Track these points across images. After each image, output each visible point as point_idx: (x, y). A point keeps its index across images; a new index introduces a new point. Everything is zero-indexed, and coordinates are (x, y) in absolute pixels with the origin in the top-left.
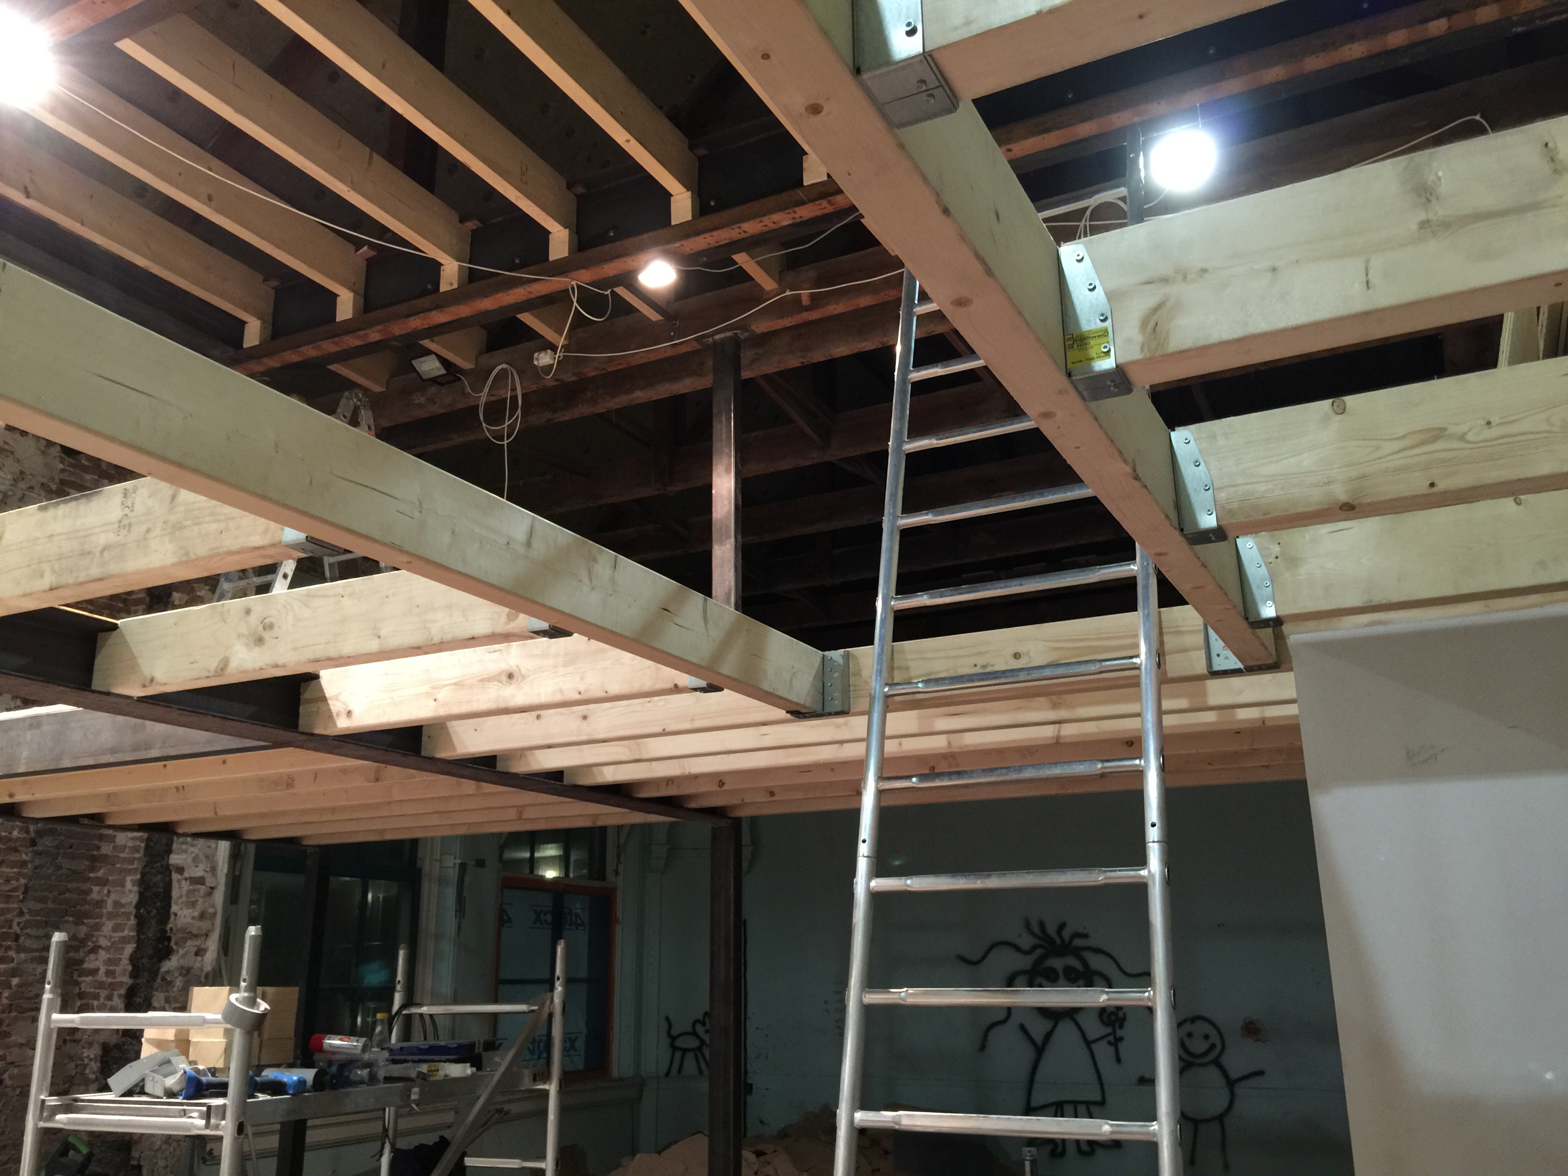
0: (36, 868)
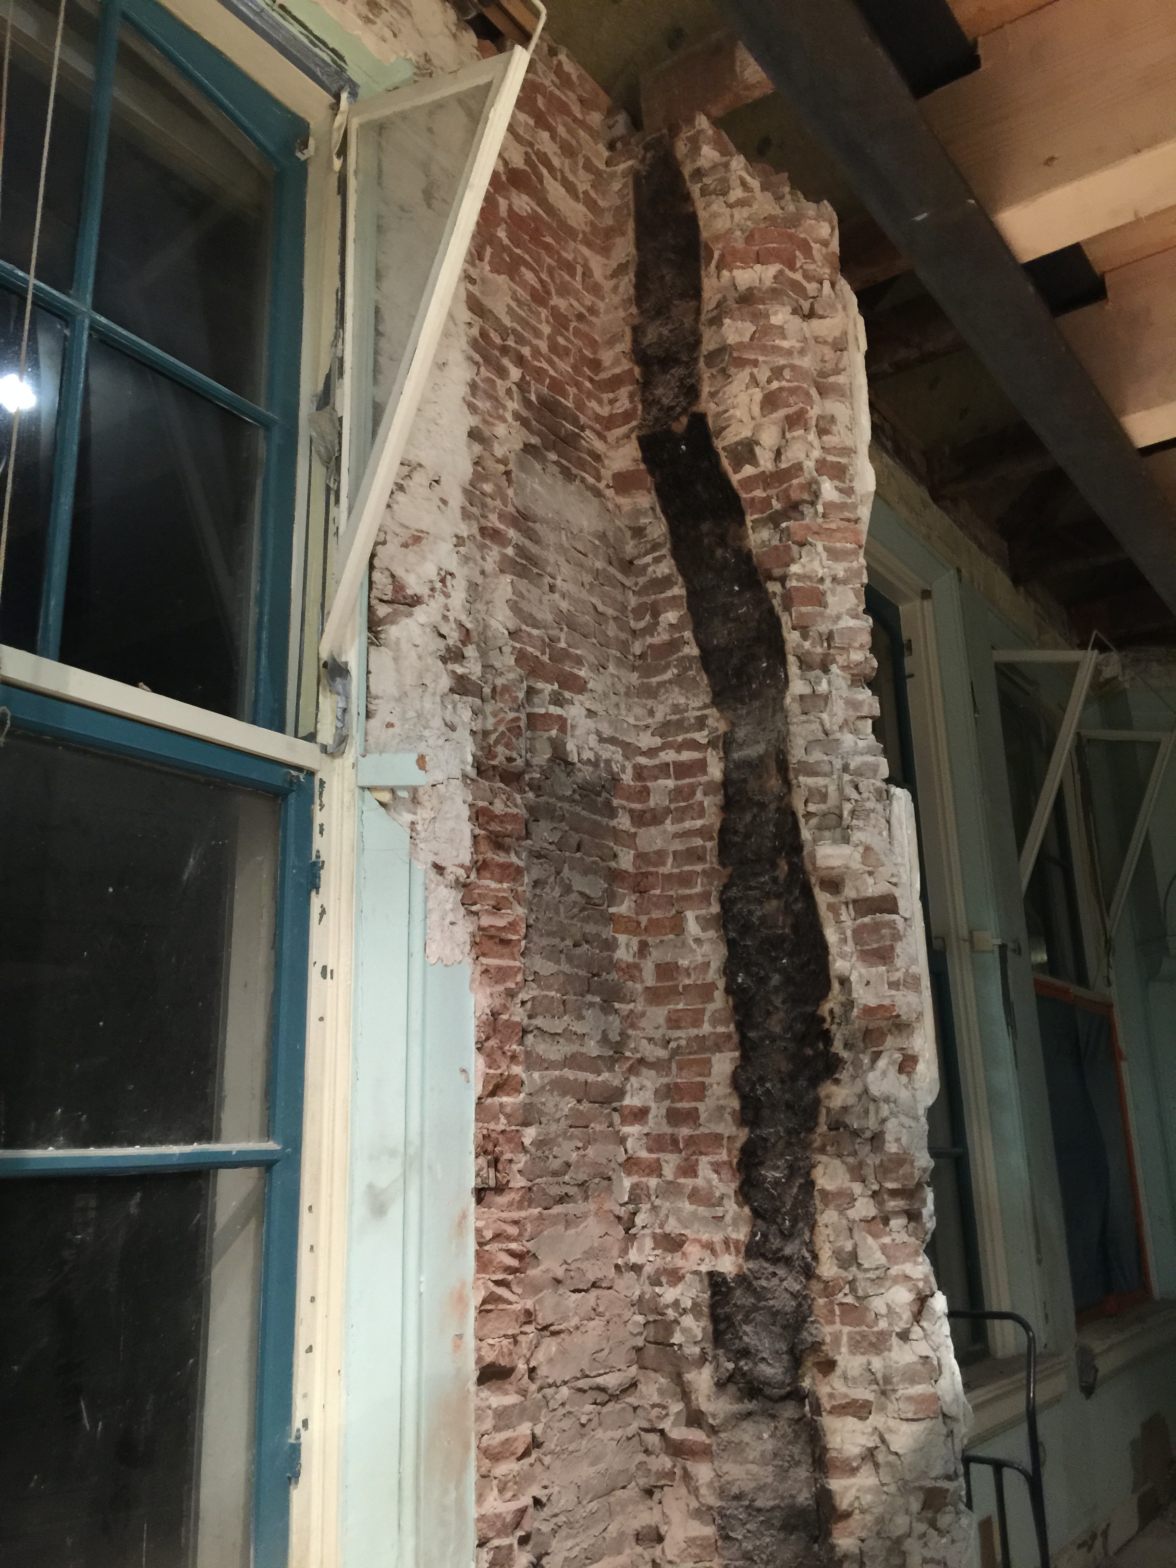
0: (536, 884)
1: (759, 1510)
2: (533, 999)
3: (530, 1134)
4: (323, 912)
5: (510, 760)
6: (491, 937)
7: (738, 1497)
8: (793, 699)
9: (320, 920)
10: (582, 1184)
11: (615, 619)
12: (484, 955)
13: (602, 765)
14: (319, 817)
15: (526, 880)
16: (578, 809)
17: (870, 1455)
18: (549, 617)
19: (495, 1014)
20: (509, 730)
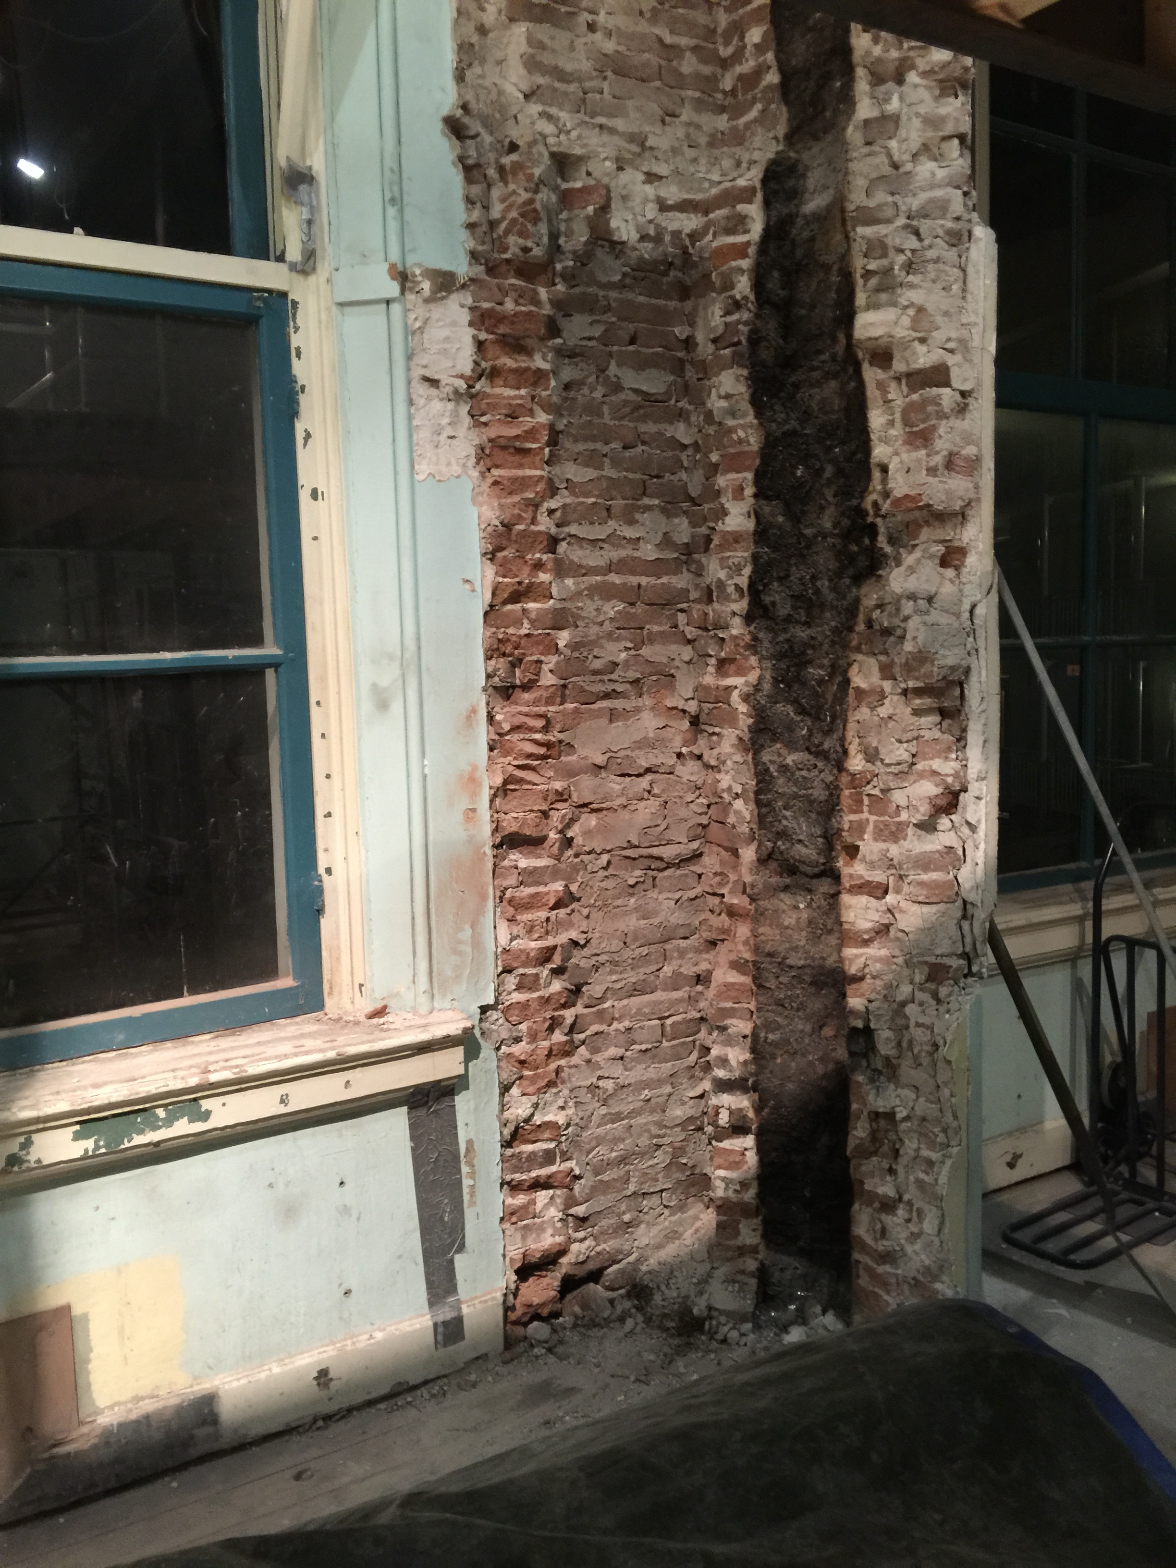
0: (567, 387)
1: (791, 967)
2: (564, 506)
3: (563, 638)
4: (308, 436)
5: (526, 250)
6: (504, 448)
7: (770, 955)
8: (856, 128)
9: (305, 445)
10: (636, 681)
11: (695, 49)
12: (497, 467)
13: (667, 238)
14: (296, 340)
15: (553, 383)
16: (630, 296)
17: (883, 930)
18: (585, 66)
19: (507, 526)
20: (522, 215)
